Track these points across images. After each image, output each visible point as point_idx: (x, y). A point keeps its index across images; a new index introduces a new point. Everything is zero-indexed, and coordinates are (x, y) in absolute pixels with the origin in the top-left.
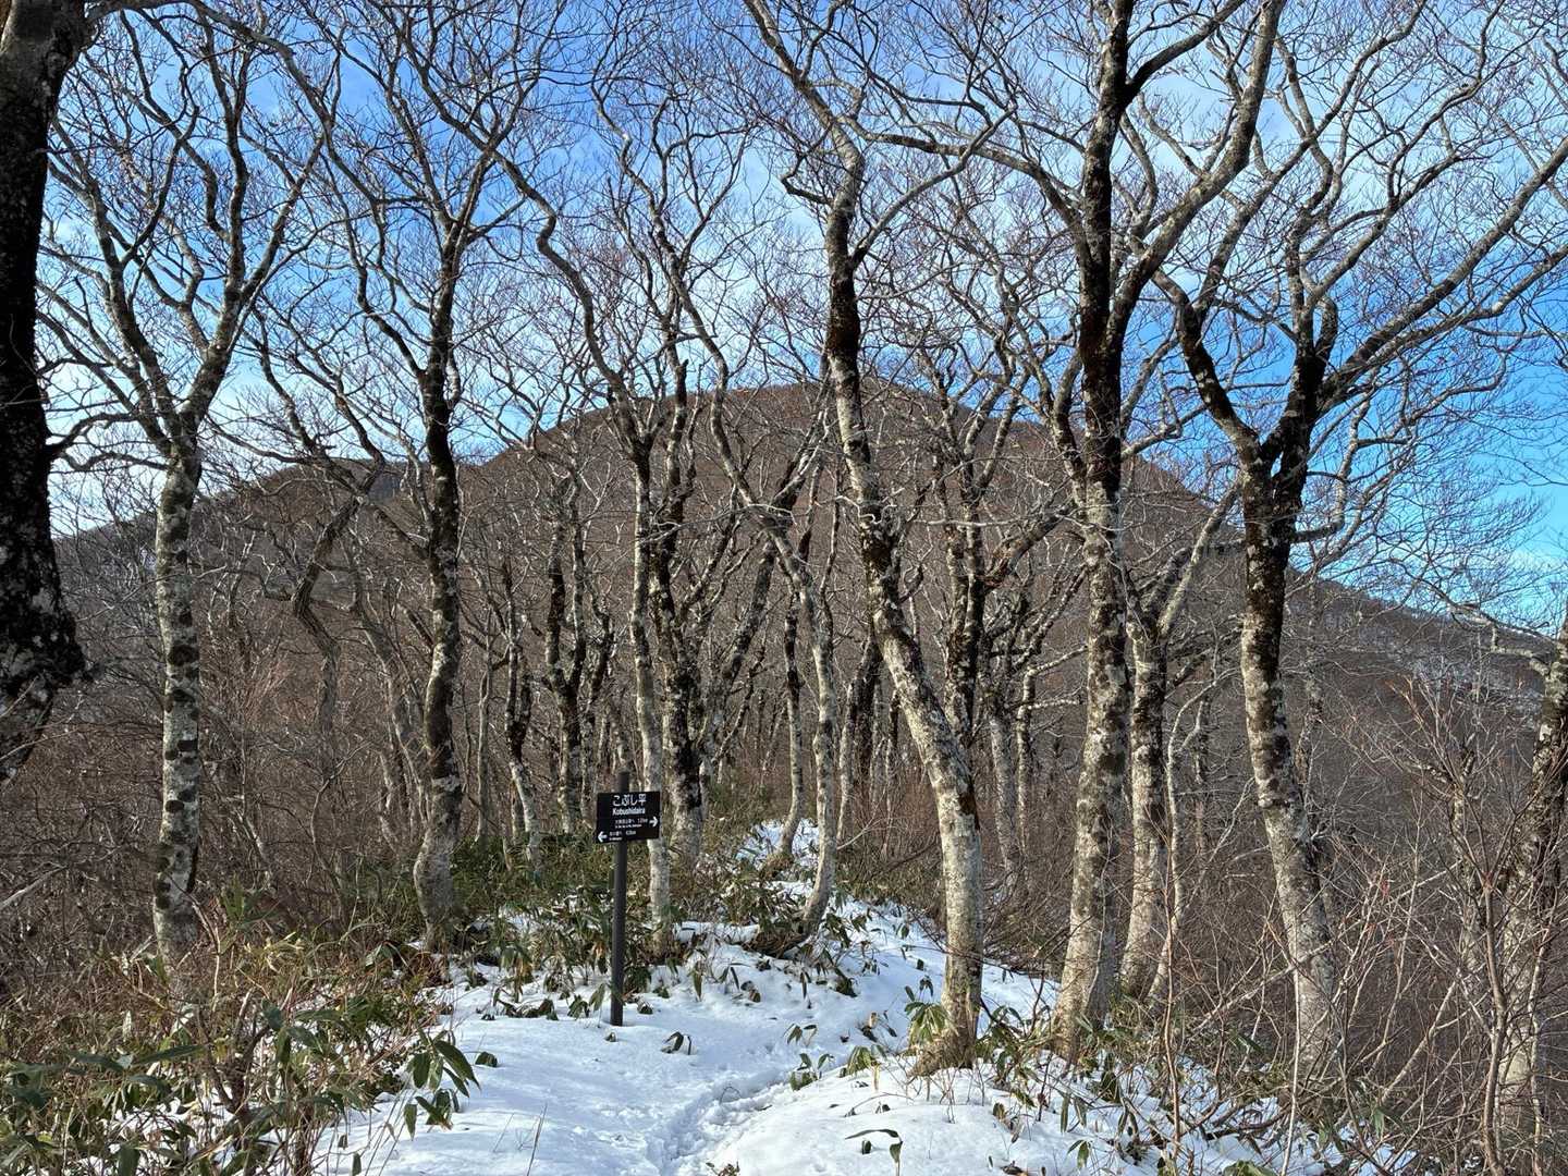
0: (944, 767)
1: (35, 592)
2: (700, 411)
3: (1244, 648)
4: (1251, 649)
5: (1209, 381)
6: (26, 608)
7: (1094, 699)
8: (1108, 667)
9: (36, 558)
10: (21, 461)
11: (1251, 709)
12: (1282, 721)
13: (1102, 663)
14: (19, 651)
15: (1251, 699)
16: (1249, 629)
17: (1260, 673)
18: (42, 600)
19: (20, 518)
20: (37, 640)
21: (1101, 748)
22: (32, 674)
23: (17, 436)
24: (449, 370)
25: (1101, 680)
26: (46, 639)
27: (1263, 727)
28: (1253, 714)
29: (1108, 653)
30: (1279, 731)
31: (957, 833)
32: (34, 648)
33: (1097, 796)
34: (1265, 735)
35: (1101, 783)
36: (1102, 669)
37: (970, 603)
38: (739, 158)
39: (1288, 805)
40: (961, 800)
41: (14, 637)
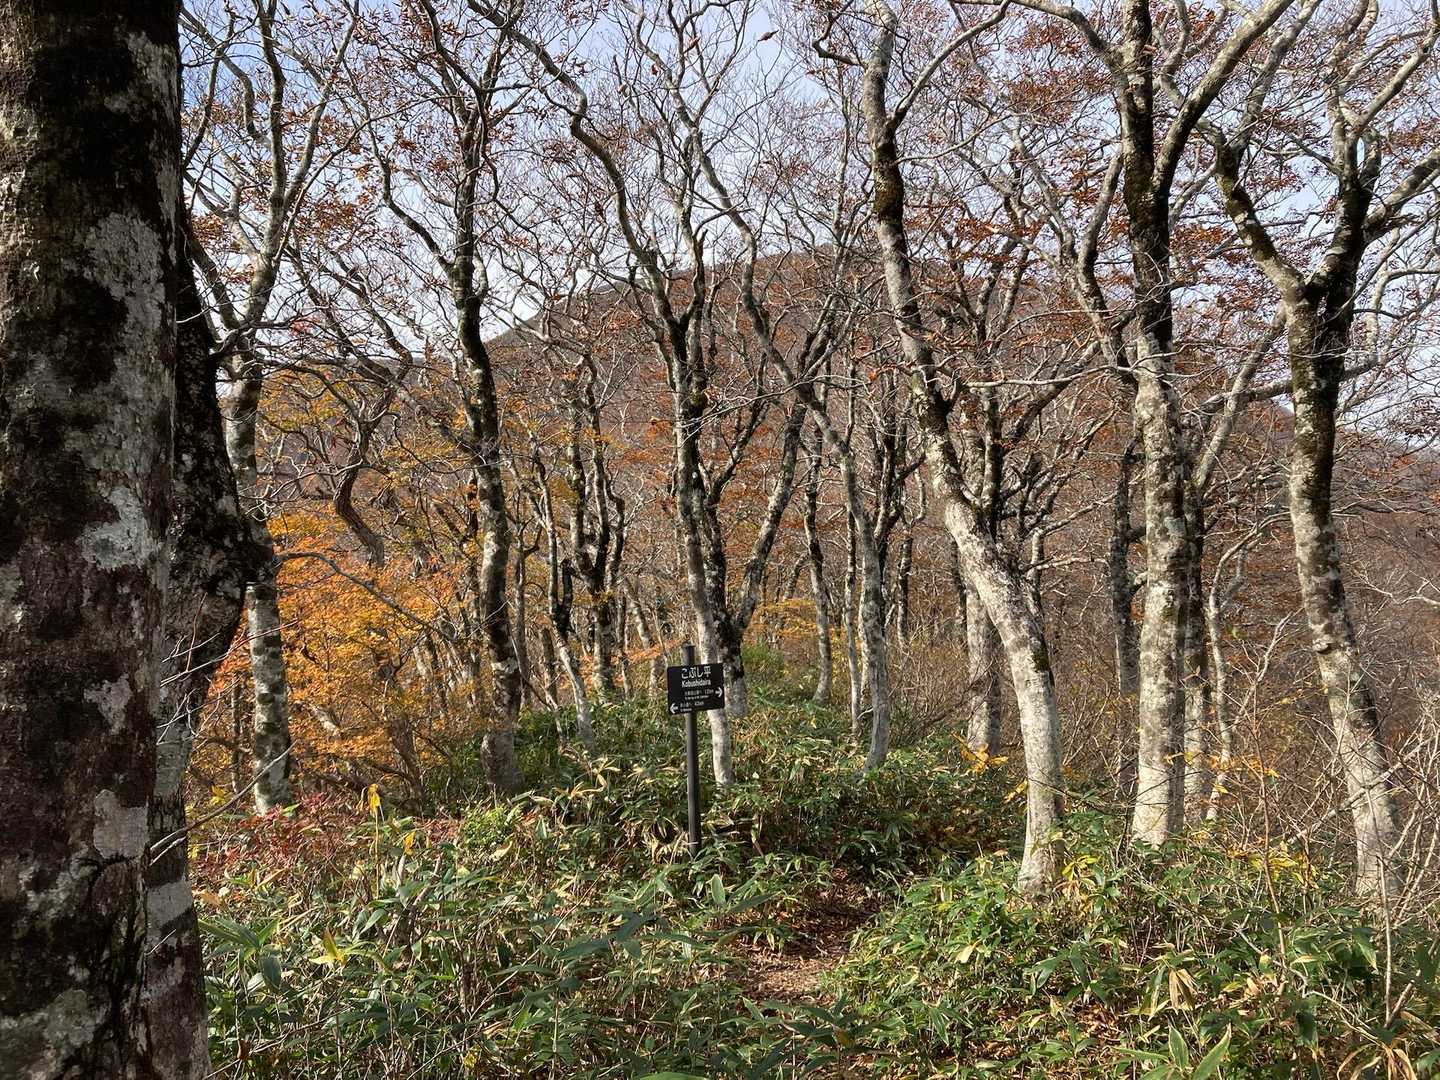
0: (1016, 627)
1: (220, 496)
2: (716, 288)
3: (1294, 494)
4: (1303, 494)
5: (1248, 222)
6: (214, 510)
7: (1154, 553)
8: (1167, 520)
9: (217, 463)
10: (194, 372)
11: (1302, 554)
12: (1335, 565)
13: (1161, 515)
14: (213, 553)
15: (1303, 545)
16: (1298, 473)
17: (1310, 518)
18: (225, 503)
19: (199, 428)
20: (227, 542)
21: (1164, 602)
22: (227, 575)
23: (188, 347)
24: (475, 262)
25: (1160, 533)
26: (233, 540)
27: (1317, 573)
28: (1305, 560)
29: (1167, 506)
30: (1331, 576)
31: (1033, 689)
32: (226, 549)
33: (1161, 648)
34: (1317, 580)
35: (1165, 635)
36: (1161, 521)
37: (988, 466)
38: (743, 24)
39: (1344, 649)
40: (1035, 658)
41: (207, 539)
